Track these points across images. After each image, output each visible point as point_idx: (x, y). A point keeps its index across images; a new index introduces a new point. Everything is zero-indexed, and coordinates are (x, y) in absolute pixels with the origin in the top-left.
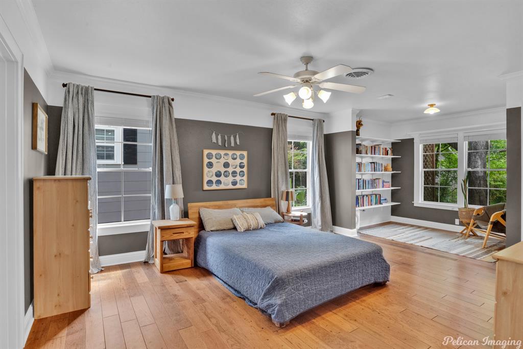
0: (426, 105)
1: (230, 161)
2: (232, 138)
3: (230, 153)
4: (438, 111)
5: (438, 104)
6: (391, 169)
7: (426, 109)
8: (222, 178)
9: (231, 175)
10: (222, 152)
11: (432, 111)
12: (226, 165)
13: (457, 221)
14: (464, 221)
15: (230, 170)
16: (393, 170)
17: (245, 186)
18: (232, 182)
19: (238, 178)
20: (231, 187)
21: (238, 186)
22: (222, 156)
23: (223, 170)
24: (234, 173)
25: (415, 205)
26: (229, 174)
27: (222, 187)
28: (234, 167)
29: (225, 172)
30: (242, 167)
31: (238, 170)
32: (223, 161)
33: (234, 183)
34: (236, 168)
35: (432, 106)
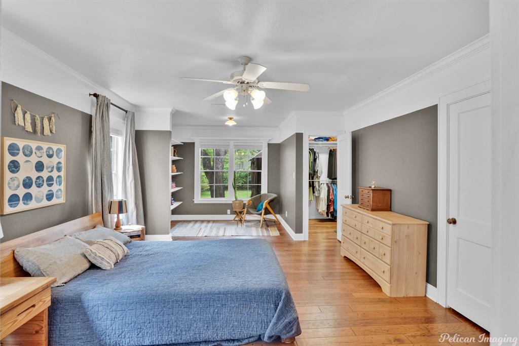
0: (226, 118)
1: (45, 160)
2: (46, 122)
3: (45, 146)
4: (235, 124)
5: (235, 118)
6: (176, 170)
7: (226, 121)
8: (33, 190)
9: (45, 183)
10: (34, 144)
11: (231, 123)
12: (40, 167)
13: (229, 211)
14: (238, 210)
15: (45, 174)
16: (177, 172)
17: (62, 200)
18: (47, 195)
19: (55, 188)
20: (45, 203)
21: (54, 201)
22: (34, 151)
23: (34, 175)
24: (50, 179)
25: (195, 202)
26: (43, 181)
27: (33, 204)
28: (50, 170)
29: (38, 178)
30: (59, 169)
31: (55, 174)
32: (34, 159)
33: (50, 197)
34: (52, 171)
35: (231, 119)
